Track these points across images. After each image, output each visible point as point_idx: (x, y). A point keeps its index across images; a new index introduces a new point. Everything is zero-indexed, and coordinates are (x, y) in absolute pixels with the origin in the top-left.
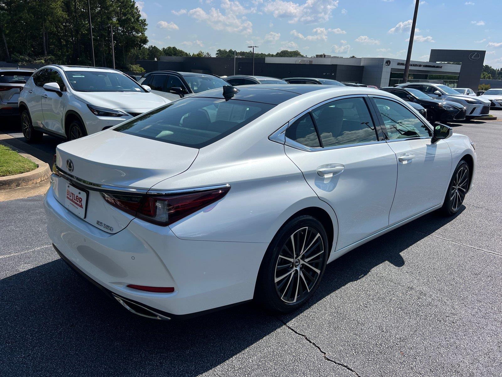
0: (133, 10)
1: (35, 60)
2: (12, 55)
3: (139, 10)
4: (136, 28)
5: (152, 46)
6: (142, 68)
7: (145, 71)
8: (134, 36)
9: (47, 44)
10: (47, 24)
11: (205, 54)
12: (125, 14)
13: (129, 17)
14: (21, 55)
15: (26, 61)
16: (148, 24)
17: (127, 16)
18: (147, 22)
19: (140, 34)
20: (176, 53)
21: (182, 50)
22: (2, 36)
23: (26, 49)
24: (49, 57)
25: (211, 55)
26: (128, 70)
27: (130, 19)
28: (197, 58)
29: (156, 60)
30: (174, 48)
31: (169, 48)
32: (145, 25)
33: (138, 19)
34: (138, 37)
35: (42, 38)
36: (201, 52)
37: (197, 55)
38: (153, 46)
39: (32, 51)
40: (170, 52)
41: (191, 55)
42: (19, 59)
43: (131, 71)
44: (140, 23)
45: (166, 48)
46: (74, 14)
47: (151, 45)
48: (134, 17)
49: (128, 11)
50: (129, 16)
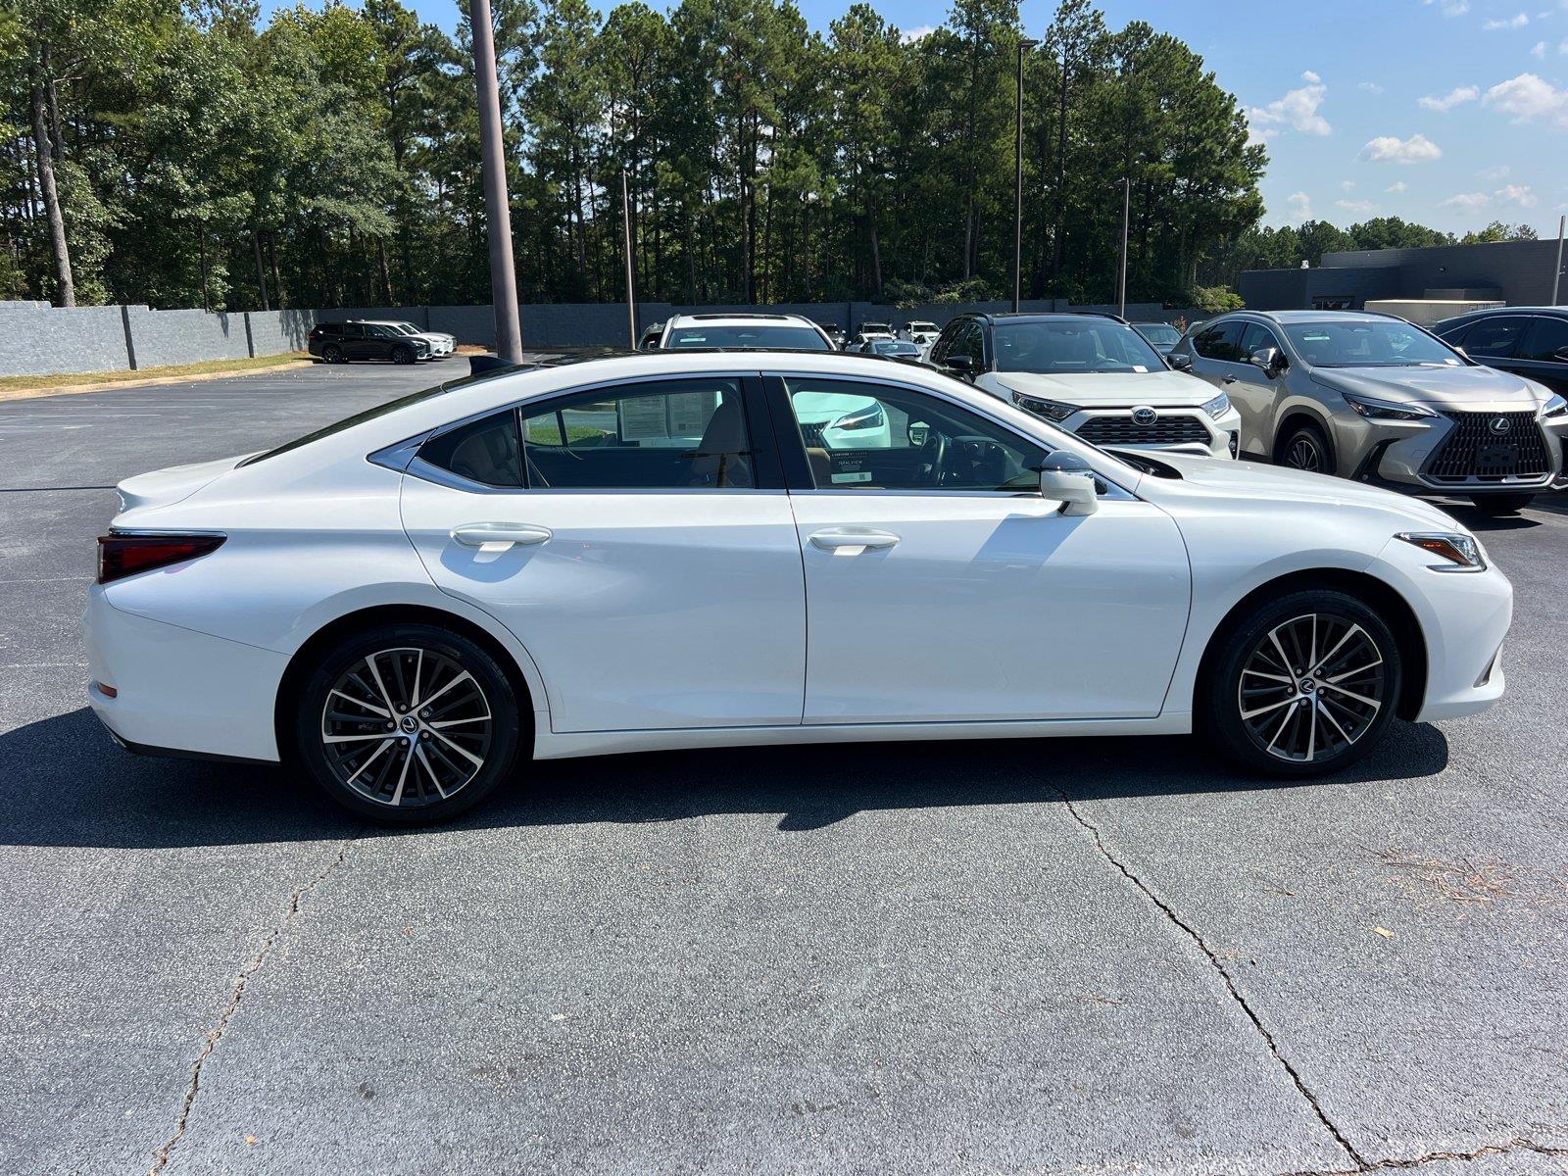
0: (1222, 123)
1: (939, 293)
2: (888, 285)
3: (1245, 120)
4: (1226, 175)
5: (1313, 222)
6: (1235, 296)
7: (1243, 303)
8: (1222, 200)
9: (976, 246)
10: (980, 194)
11: (1513, 232)
12: (1198, 140)
13: (1208, 147)
14: (908, 281)
15: (917, 297)
16: (1268, 159)
17: (1202, 144)
18: (1266, 154)
19: (1241, 192)
20: (1397, 236)
21: (1422, 225)
22: (871, 237)
23: (922, 266)
24: (973, 283)
25: (1537, 234)
26: (1191, 305)
27: (1211, 152)
28: (1477, 246)
29: (1307, 267)
30: (1390, 221)
31: (1375, 223)
32: (1262, 161)
33: (1236, 149)
34: (1232, 202)
35: (964, 234)
36: (1499, 226)
37: (1480, 237)
38: (1318, 223)
39: (936, 270)
40: (1376, 236)
41: (1455, 240)
42: (902, 293)
43: (1197, 305)
44: (1245, 157)
45: (1362, 225)
46: (1056, 159)
47: (1310, 220)
48: (1223, 144)
49: (1207, 130)
50: (1208, 143)
